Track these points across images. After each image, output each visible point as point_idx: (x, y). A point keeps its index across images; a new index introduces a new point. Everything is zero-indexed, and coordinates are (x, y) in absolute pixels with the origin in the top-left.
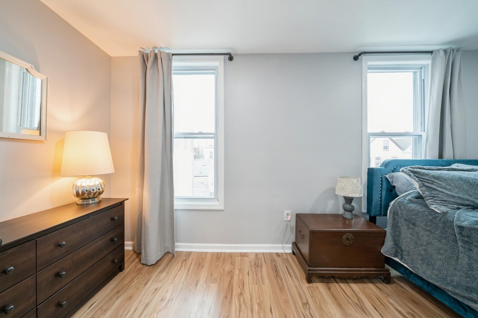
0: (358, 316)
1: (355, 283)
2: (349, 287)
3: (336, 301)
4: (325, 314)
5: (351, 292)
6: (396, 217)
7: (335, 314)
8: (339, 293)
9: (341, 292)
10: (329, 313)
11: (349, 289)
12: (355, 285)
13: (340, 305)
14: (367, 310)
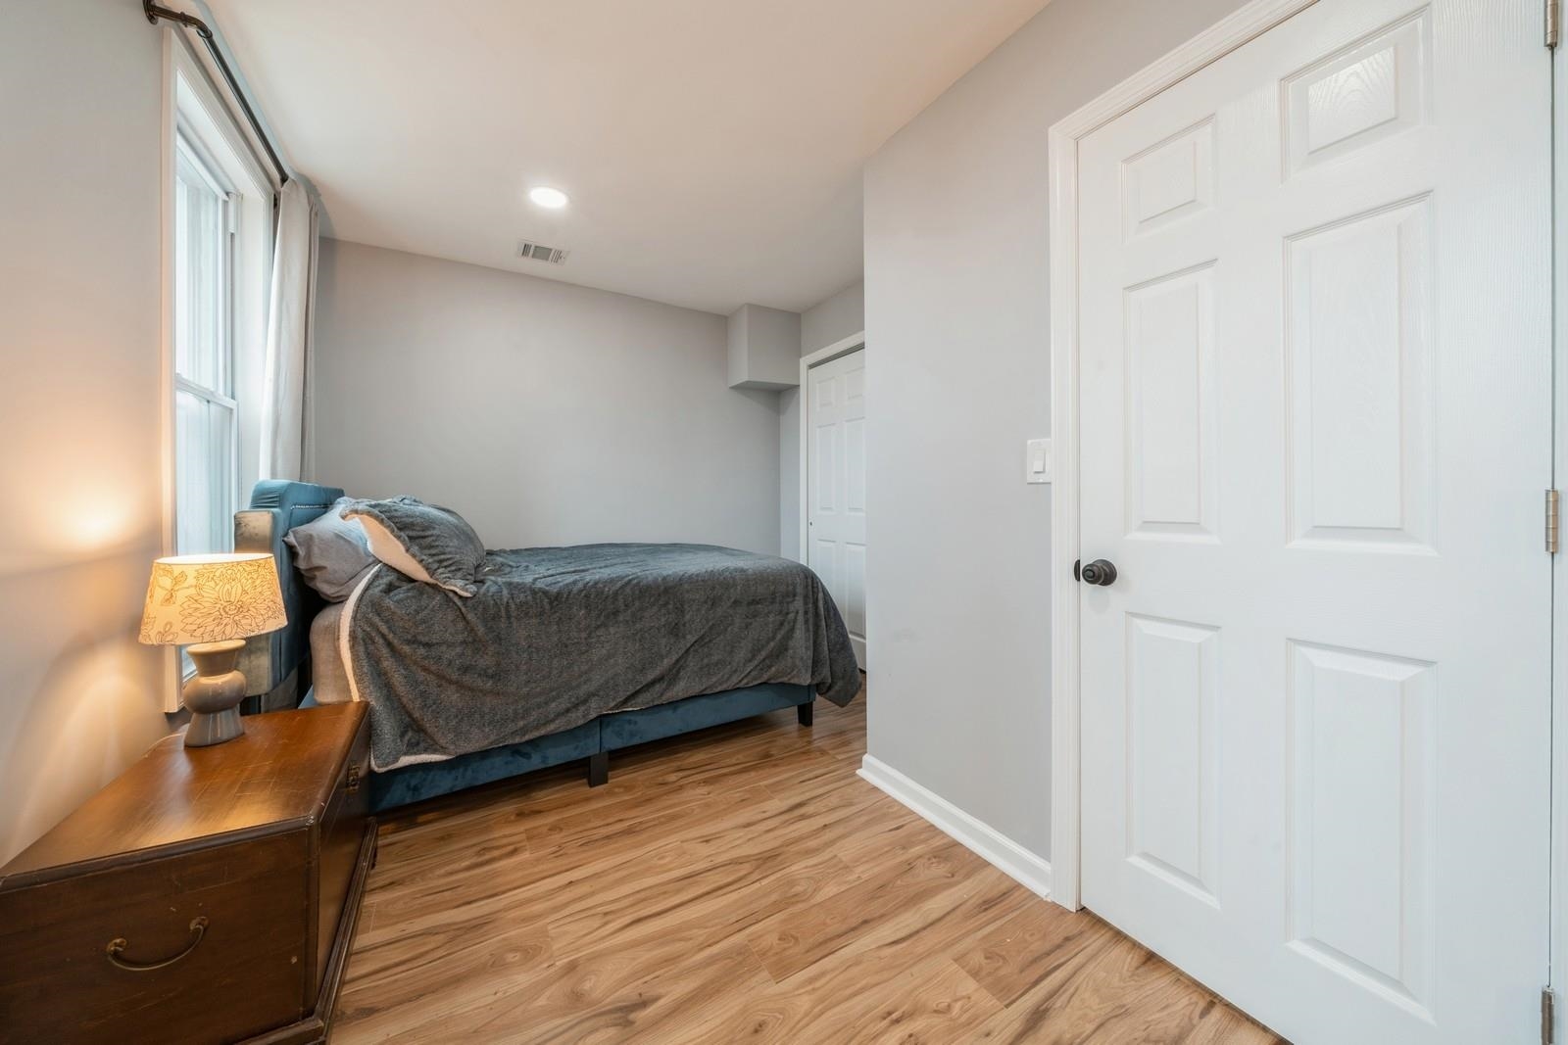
0: (495, 939)
1: (354, 934)
2: (372, 952)
3: (437, 990)
4: (495, 1022)
5: (396, 949)
6: (371, 647)
7: (496, 994)
8: (396, 981)
9: (396, 974)
10: (491, 1009)
11: (381, 952)
12: (365, 936)
13: (457, 981)
14: (475, 919)
